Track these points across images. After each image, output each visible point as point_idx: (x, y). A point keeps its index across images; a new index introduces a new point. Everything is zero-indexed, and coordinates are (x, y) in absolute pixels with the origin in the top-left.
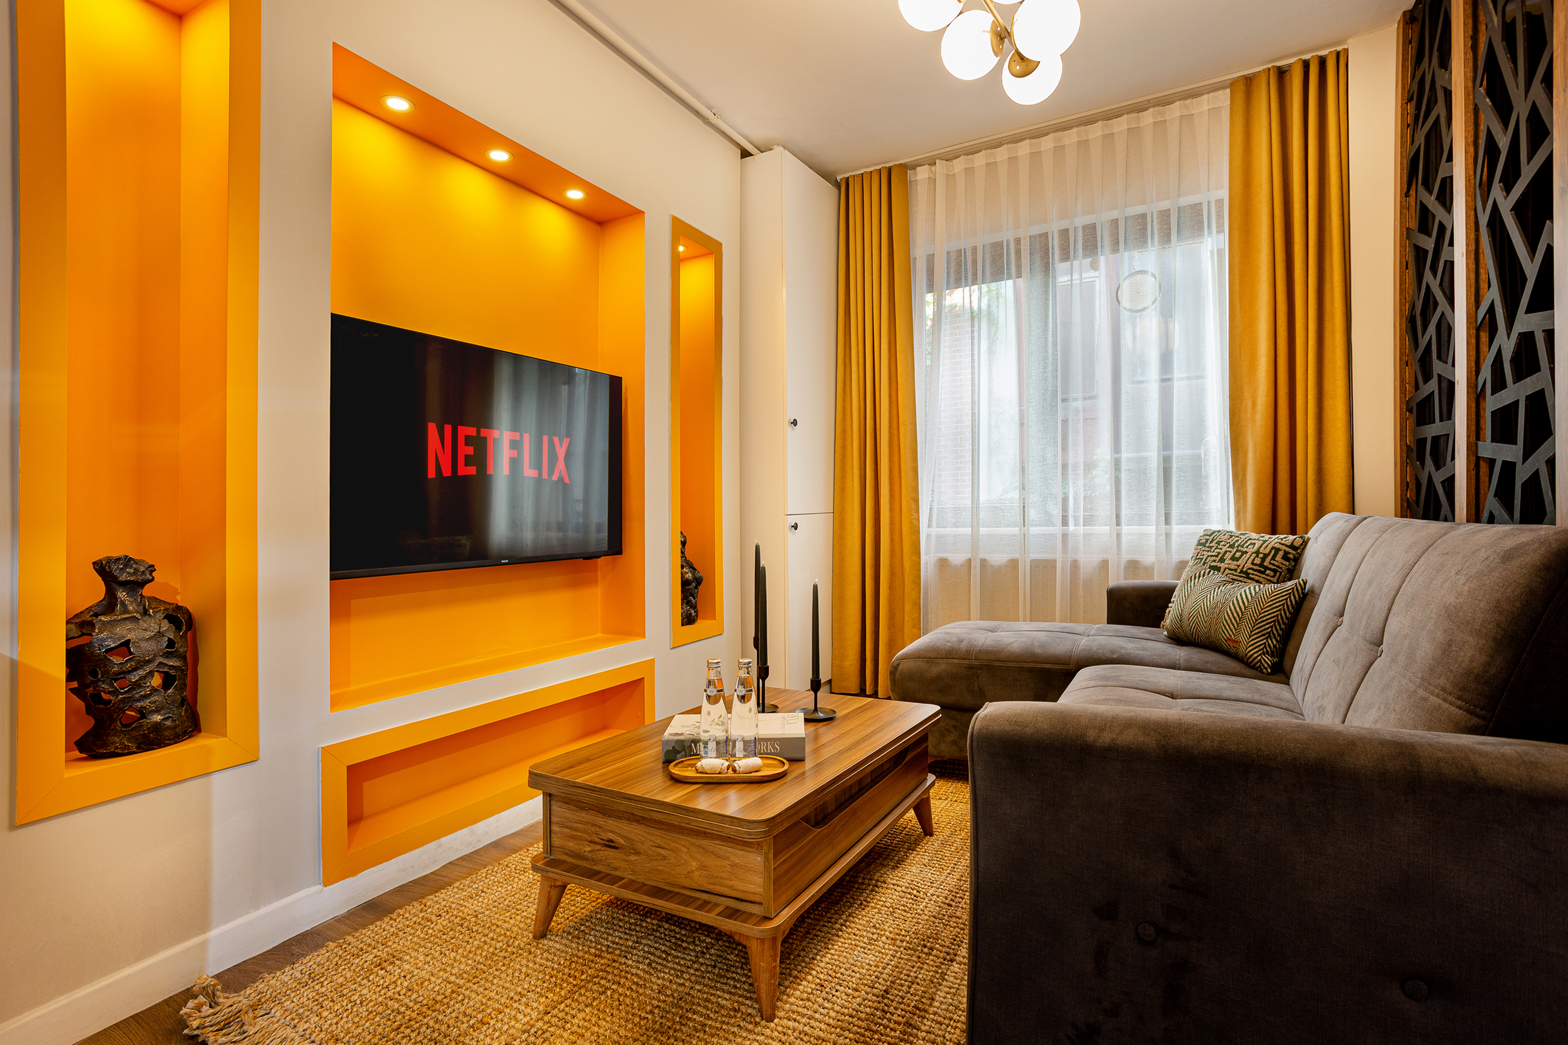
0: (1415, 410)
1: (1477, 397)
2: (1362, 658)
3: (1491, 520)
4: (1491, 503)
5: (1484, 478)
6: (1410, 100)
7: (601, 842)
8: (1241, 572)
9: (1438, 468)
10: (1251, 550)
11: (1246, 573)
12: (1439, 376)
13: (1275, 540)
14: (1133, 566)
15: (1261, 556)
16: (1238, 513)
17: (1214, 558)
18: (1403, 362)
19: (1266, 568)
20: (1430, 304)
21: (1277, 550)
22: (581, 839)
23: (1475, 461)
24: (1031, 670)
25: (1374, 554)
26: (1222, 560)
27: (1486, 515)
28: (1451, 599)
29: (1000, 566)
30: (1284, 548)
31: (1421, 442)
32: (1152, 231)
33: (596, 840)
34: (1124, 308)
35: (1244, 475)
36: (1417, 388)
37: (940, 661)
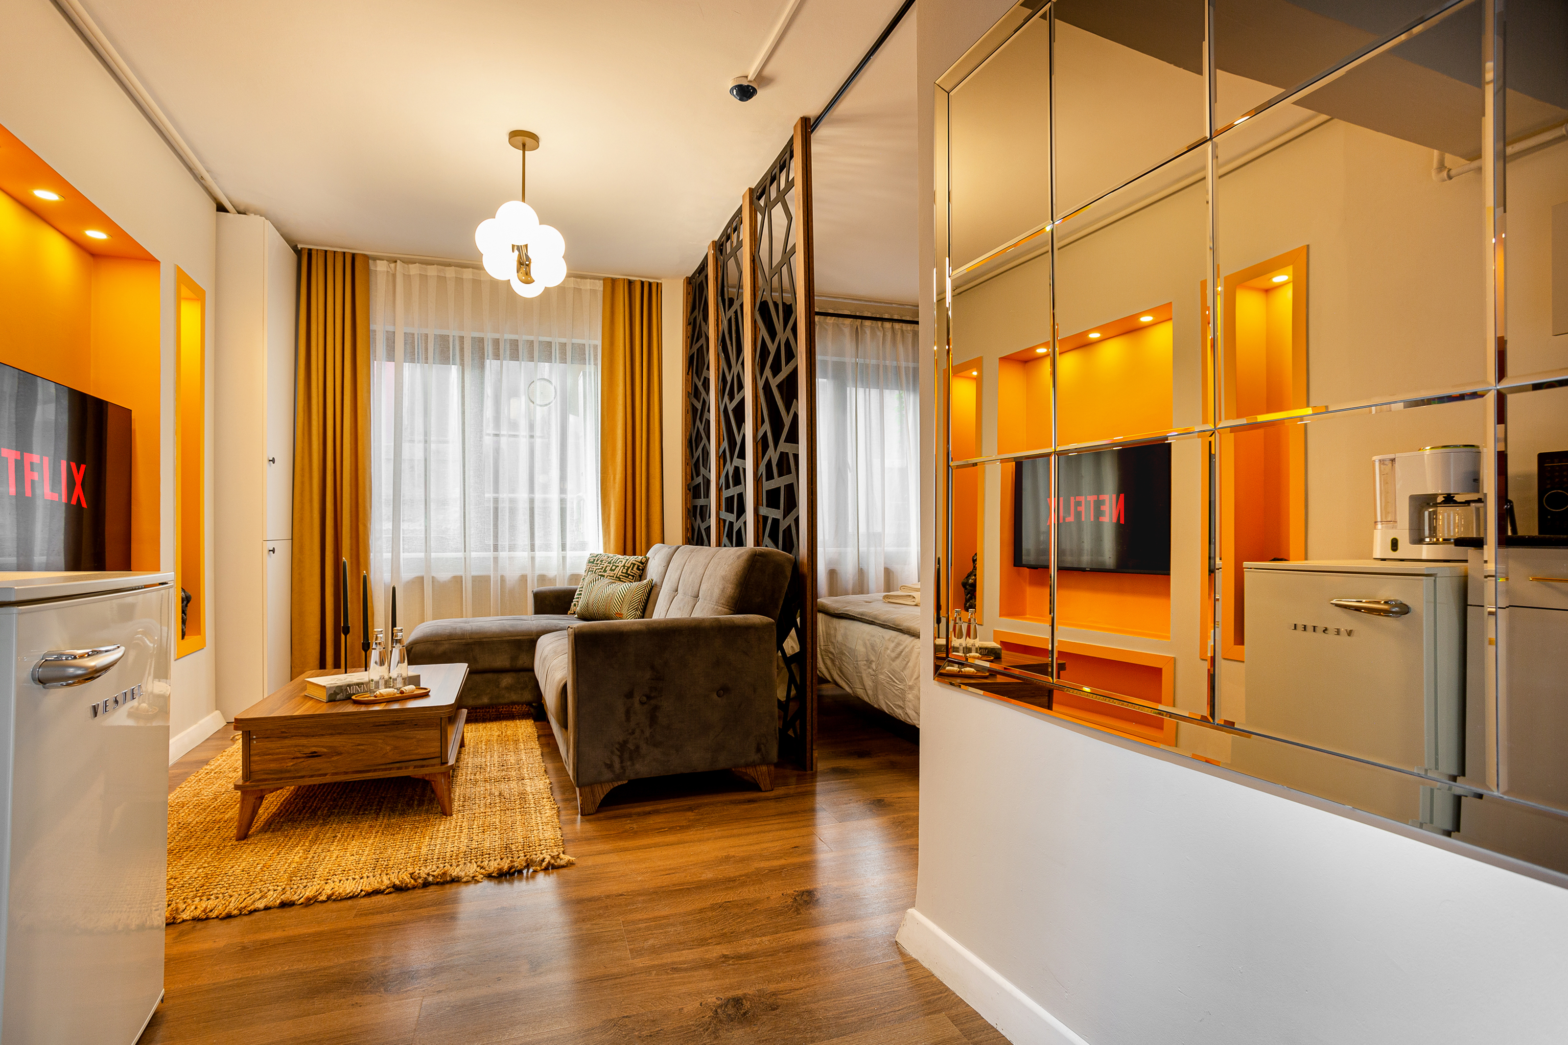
0: (692, 490)
1: (719, 490)
2: (691, 604)
3: (725, 546)
4: (725, 540)
5: (722, 528)
6: (690, 324)
7: (305, 755)
8: (616, 577)
9: (703, 522)
10: (621, 565)
11: (619, 578)
12: (703, 475)
13: (632, 559)
14: (542, 578)
15: (626, 568)
16: (605, 544)
17: (600, 570)
18: (686, 463)
19: (629, 575)
20: (698, 438)
21: (634, 564)
22: (283, 759)
23: (719, 519)
24: (508, 642)
25: (690, 561)
26: (605, 571)
27: (723, 545)
28: (723, 573)
29: (445, 582)
30: (638, 563)
31: (695, 507)
32: (555, 356)
33: (299, 755)
34: (537, 405)
35: (609, 520)
36: (692, 479)
37: (444, 642)
